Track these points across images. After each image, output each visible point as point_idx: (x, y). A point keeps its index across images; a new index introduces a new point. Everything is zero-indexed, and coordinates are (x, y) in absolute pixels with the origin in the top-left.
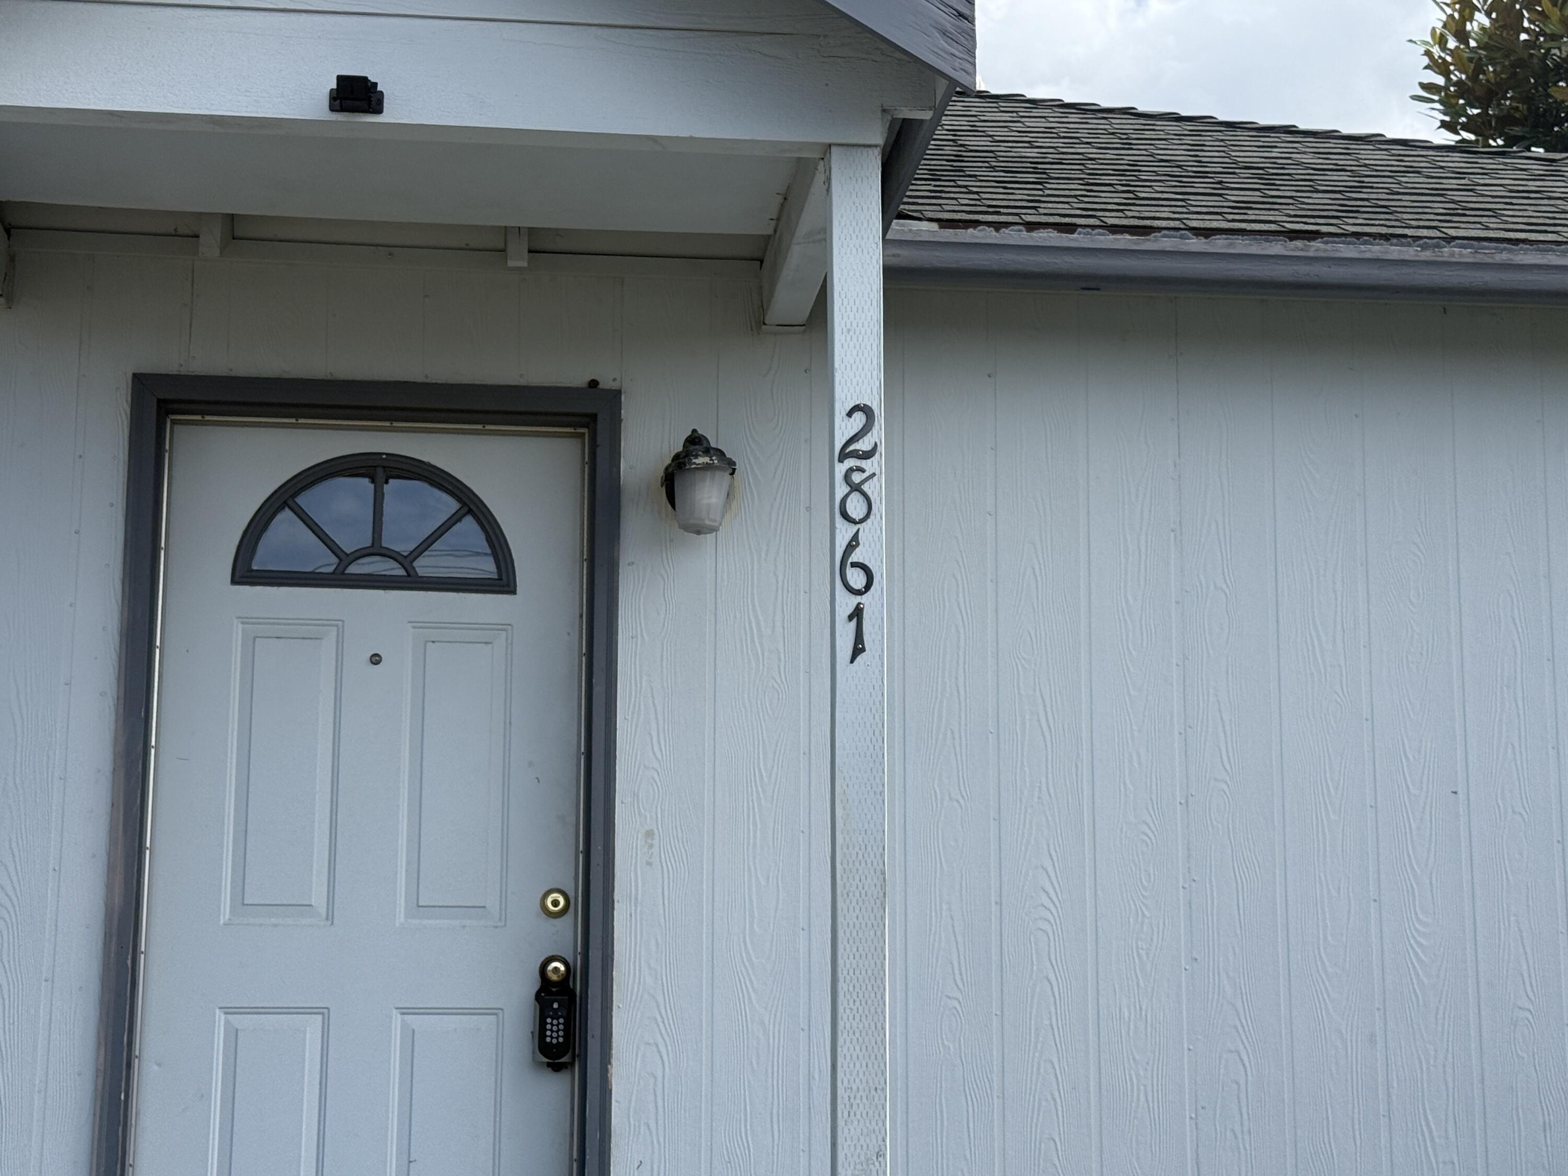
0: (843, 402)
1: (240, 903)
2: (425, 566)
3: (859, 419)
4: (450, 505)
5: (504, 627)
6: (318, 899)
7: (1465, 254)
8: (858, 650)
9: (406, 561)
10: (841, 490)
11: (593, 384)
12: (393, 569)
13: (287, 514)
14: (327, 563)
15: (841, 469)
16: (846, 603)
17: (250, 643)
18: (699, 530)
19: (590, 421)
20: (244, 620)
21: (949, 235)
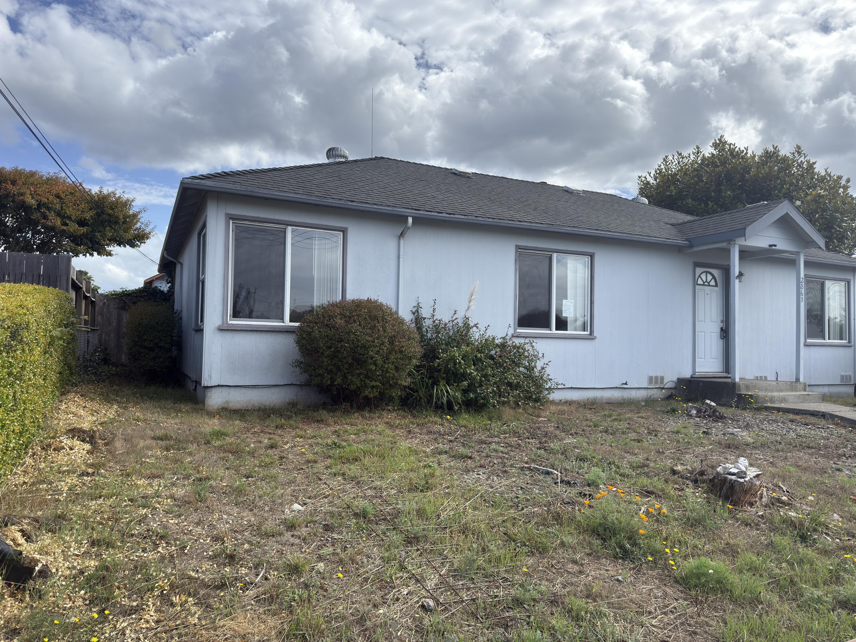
5: (717, 291)
6: (704, 320)
9: (709, 283)
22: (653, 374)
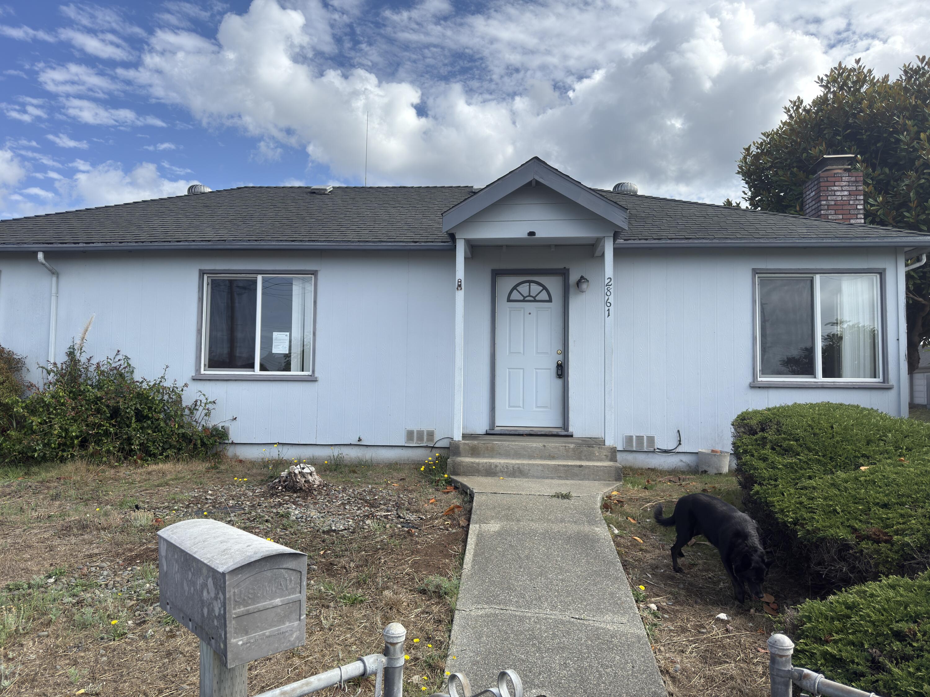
0: (607, 277)
1: (510, 352)
2: (537, 298)
3: (609, 280)
4: (541, 288)
5: (550, 308)
6: (522, 352)
7: (717, 241)
8: (608, 316)
9: (534, 297)
10: (606, 291)
11: (565, 268)
12: (532, 299)
13: (515, 290)
14: (522, 298)
15: (606, 288)
16: (607, 308)
17: (510, 311)
18: (583, 292)
19: (564, 274)
20: (509, 308)
21: (626, 242)
22: (415, 428)
